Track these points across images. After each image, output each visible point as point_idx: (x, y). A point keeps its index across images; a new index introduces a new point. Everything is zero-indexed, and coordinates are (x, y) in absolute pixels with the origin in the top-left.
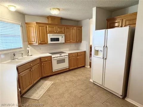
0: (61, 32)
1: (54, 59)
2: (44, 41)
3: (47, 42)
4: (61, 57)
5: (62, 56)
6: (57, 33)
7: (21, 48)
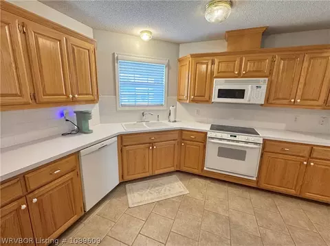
0: (256, 71)
1: (212, 141)
2: (203, 95)
3: (210, 98)
4: (233, 141)
5: (238, 141)
6: (242, 77)
7: (162, 105)
